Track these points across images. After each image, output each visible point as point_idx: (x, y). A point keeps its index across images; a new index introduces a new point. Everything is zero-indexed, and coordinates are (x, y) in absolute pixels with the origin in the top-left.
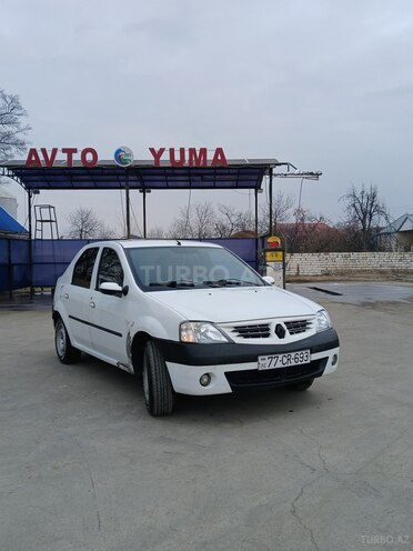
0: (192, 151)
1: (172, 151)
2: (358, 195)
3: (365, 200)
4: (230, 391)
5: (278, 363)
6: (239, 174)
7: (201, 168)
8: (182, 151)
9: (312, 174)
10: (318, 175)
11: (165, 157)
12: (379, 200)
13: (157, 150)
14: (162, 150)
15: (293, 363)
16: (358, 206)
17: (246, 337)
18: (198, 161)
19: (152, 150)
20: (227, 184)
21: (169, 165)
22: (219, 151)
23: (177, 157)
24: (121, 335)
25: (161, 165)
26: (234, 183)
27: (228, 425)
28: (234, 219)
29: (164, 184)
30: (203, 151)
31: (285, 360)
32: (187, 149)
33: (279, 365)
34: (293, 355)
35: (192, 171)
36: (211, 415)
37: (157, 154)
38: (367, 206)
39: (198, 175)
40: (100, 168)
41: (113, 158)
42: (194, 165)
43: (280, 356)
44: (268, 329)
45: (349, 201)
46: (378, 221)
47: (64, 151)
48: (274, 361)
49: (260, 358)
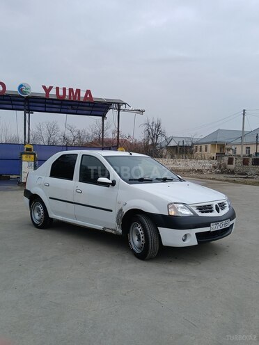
0: (71, 90)
1: (57, 89)
2: (150, 124)
3: (154, 127)
4: (197, 244)
6: (93, 107)
7: (76, 102)
8: (64, 89)
9: (139, 111)
10: (143, 111)
11: (53, 92)
12: (162, 128)
13: (47, 87)
14: (51, 88)
15: (224, 227)
16: (150, 131)
17: (203, 212)
18: (75, 97)
19: (44, 87)
20: (85, 112)
21: (55, 97)
22: (88, 92)
23: (61, 93)
24: (111, 211)
25: (50, 98)
26: (89, 112)
27: (193, 264)
28: (75, 134)
29: (43, 109)
30: (78, 91)
31: (221, 225)
32: (67, 88)
33: (219, 228)
34: (224, 222)
35: (64, 102)
36: (176, 258)
37: (48, 90)
38: (155, 131)
39: (69, 105)
40: (7, 96)
41: (17, 90)
42: (72, 99)
43: (219, 223)
44: (212, 208)
45: (145, 127)
46: (161, 140)
48: (217, 226)
49: (211, 224)
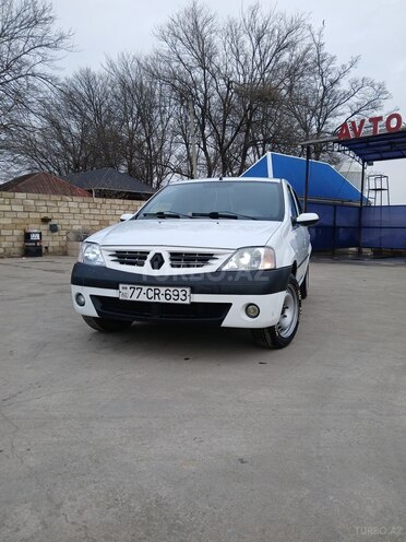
4: (95, 314)
5: (142, 295)
15: (163, 300)
17: (122, 263)
31: (151, 294)
33: (143, 298)
34: (163, 290)
43: (145, 289)
44: (145, 258)
47: (371, 120)
48: (137, 292)
49: (121, 286)
